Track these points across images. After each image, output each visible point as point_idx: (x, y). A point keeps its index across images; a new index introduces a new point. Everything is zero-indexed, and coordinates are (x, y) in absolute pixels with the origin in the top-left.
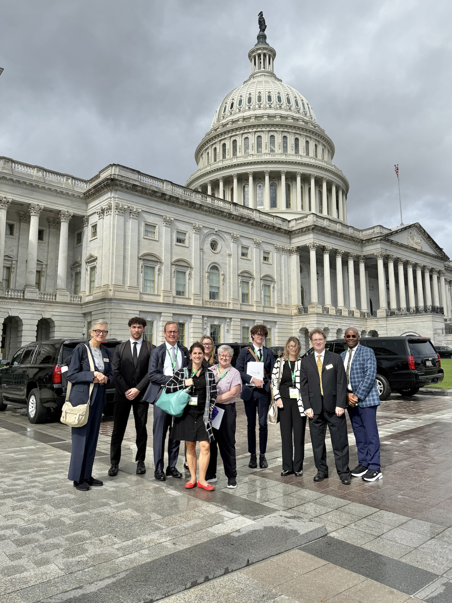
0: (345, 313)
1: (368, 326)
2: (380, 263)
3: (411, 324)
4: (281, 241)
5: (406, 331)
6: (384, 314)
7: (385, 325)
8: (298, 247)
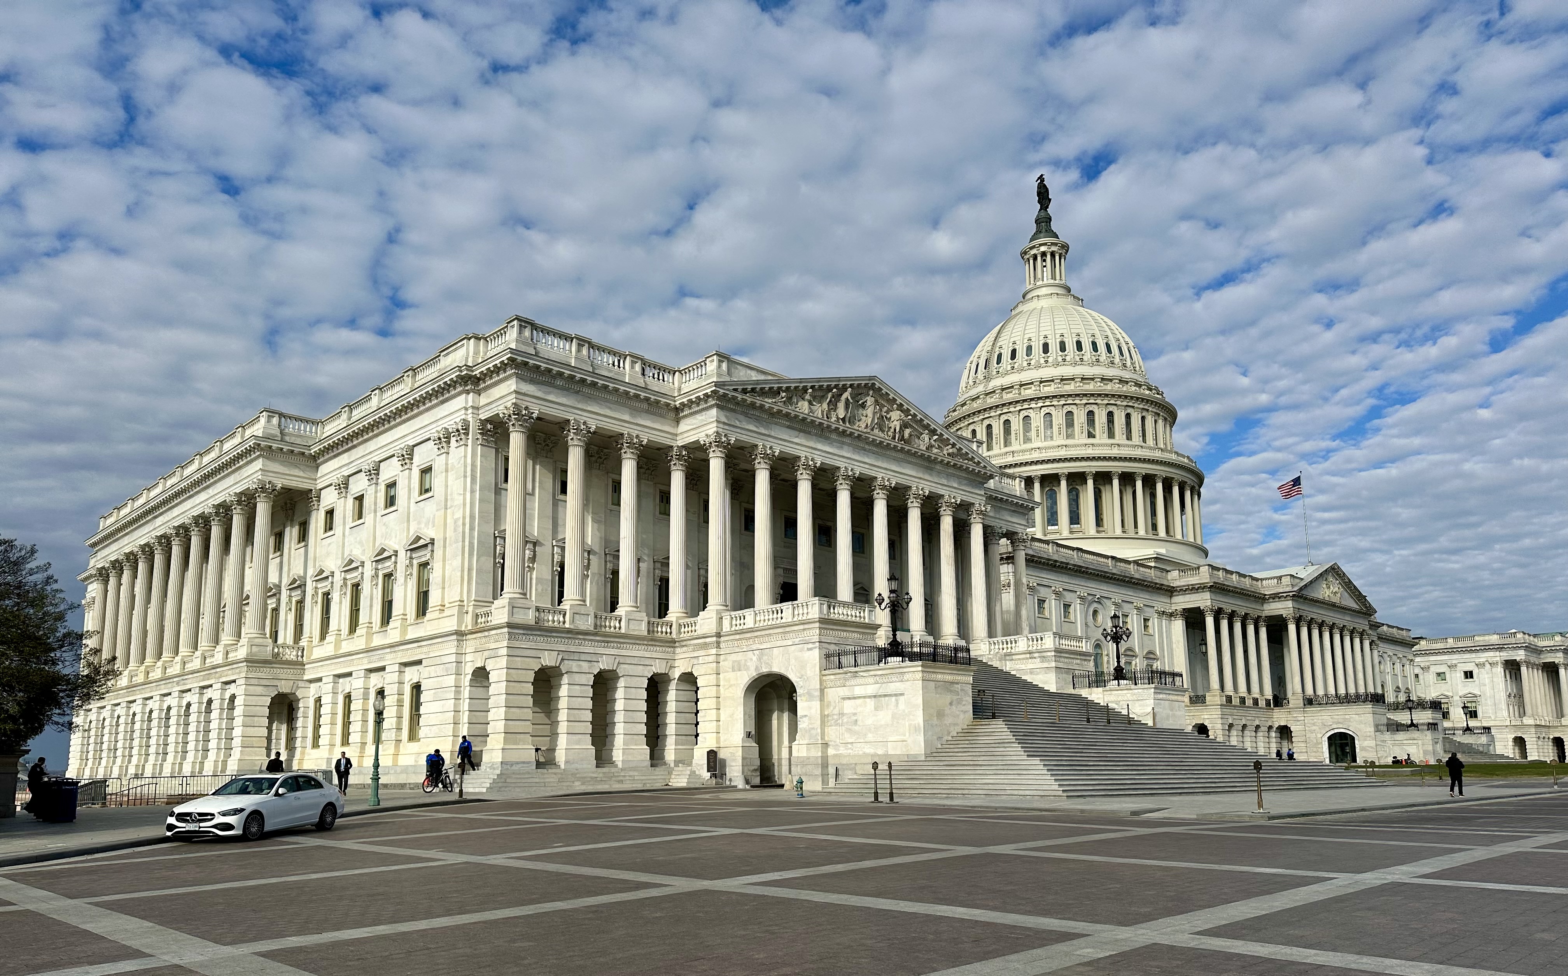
0: (1236, 701)
1: (1275, 720)
2: (1292, 628)
3: (1342, 717)
4: (1161, 603)
5: (1335, 726)
6: (1301, 703)
7: (1303, 718)
8: (1184, 609)
